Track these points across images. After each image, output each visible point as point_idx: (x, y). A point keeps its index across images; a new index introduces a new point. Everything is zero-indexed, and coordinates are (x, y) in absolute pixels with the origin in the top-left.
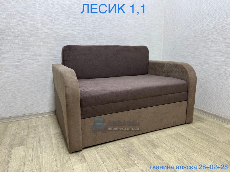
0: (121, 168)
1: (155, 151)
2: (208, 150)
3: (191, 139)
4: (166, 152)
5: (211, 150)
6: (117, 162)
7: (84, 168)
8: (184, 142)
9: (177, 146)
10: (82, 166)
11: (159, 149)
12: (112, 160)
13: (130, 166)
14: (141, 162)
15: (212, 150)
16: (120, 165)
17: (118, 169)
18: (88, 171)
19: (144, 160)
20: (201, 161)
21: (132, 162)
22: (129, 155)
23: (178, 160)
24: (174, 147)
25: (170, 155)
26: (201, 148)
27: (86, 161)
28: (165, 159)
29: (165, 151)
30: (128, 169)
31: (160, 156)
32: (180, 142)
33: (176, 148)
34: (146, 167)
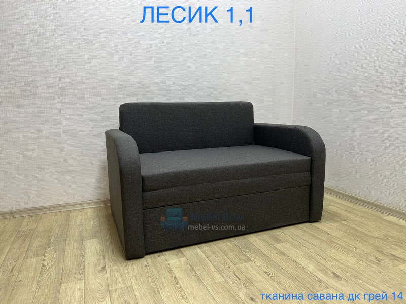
0: (231, 264)
1: (278, 246)
2: (352, 246)
3: (330, 233)
4: (294, 248)
5: (357, 246)
6: (226, 257)
7: (182, 263)
8: (320, 237)
9: (310, 241)
10: (180, 261)
11: (283, 244)
12: (219, 255)
13: (243, 262)
14: (257, 257)
15: (360, 246)
16: (229, 261)
17: (228, 265)
18: (188, 266)
19: (262, 256)
20: (340, 257)
21: (246, 258)
22: (241, 250)
23: (309, 256)
24: (304, 241)
25: (298, 251)
26: (343, 244)
27: (184, 256)
28: (291, 256)
29: (292, 247)
30: (240, 265)
31: (285, 252)
32: (314, 236)
33: (307, 243)
34: (264, 263)
